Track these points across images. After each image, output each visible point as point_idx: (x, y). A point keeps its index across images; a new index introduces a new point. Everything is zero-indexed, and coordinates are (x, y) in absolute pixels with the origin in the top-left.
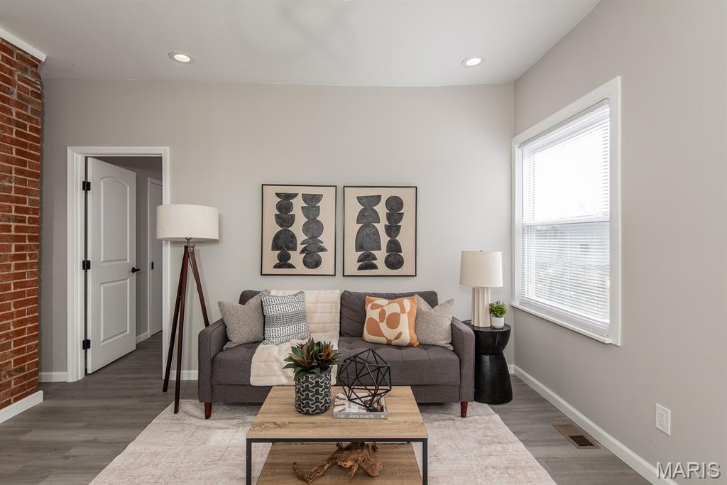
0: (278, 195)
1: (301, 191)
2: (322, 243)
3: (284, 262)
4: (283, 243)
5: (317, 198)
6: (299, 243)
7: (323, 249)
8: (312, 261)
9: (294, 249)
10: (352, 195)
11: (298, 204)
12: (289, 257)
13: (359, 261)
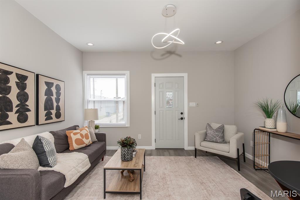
1: (15, 71)
2: (28, 106)
3: (3, 120)
4: (3, 107)
5: (25, 78)
6: (14, 105)
7: (29, 110)
8: (22, 118)
9: (11, 110)
11: (13, 79)
12: (7, 117)
13: (45, 116)
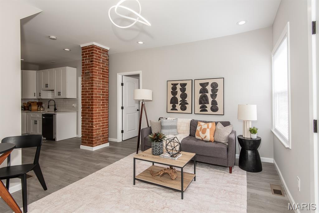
0: (172, 84)
1: (179, 82)
2: (187, 101)
3: (174, 108)
4: (174, 101)
5: (185, 85)
6: (179, 101)
7: (187, 104)
8: (184, 108)
9: (177, 103)
10: (197, 83)
11: (179, 87)
12: (175, 106)
13: (200, 108)
